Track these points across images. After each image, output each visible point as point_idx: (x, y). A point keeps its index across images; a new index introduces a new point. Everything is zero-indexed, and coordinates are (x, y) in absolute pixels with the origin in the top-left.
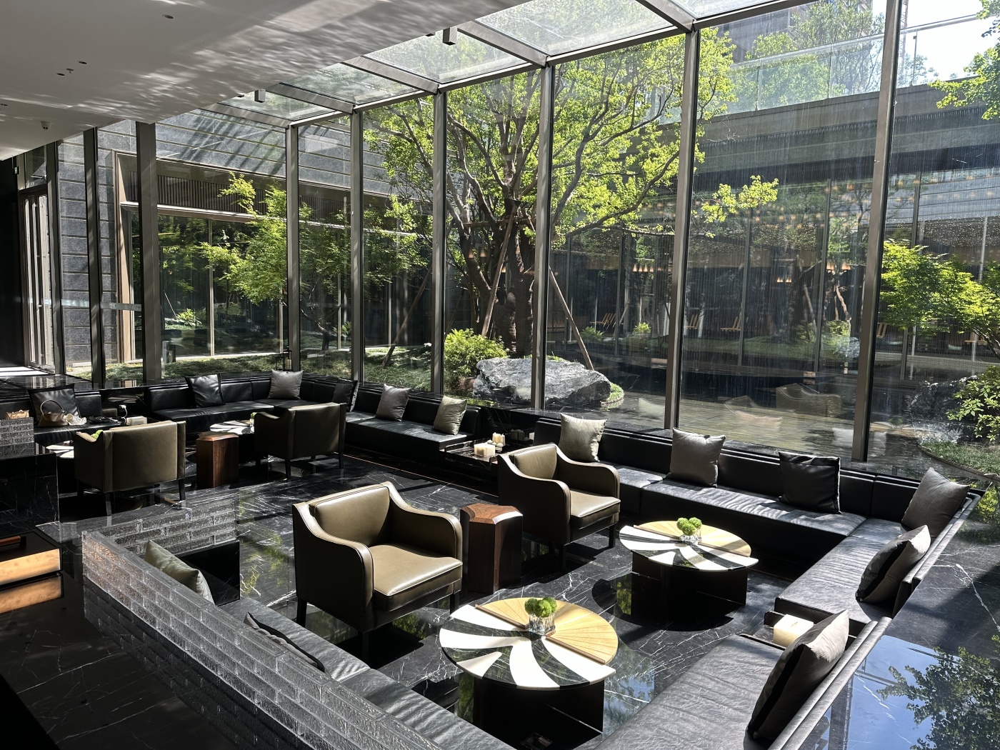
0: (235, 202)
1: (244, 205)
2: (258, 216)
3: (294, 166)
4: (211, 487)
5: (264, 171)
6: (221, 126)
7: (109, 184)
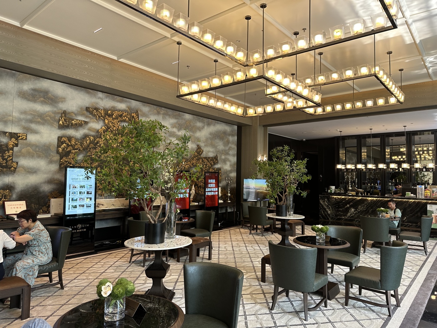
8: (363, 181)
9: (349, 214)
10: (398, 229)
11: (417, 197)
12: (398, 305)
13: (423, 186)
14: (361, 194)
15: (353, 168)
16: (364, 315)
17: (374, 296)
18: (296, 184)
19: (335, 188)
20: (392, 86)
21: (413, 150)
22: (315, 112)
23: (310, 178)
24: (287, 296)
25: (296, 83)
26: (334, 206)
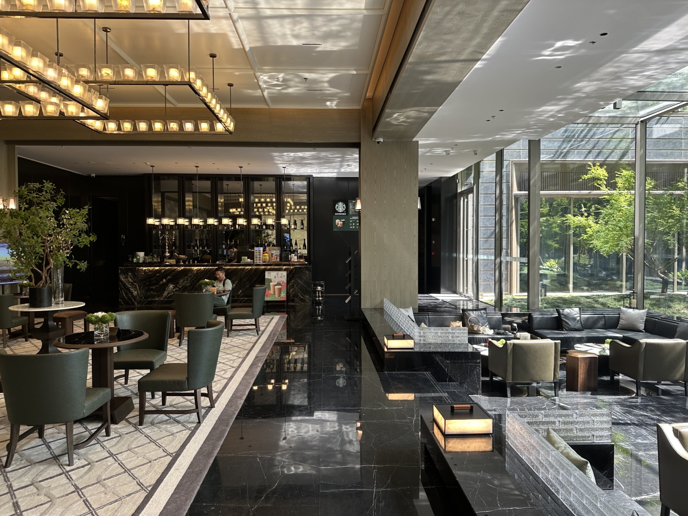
0: (592, 184)
1: (599, 185)
2: (609, 192)
3: (642, 151)
4: (576, 390)
5: (614, 158)
6: (582, 132)
7: (508, 182)
8: (187, 244)
9: (165, 293)
10: (227, 307)
11: (254, 262)
12: (212, 406)
13: (262, 249)
14: (183, 262)
15: (172, 224)
16: (164, 431)
17: (183, 402)
18: (68, 249)
19: (145, 255)
20: (215, 106)
21: (251, 201)
22: (105, 129)
23: (93, 238)
24: (41, 436)
25: (57, 71)
26: (143, 284)
